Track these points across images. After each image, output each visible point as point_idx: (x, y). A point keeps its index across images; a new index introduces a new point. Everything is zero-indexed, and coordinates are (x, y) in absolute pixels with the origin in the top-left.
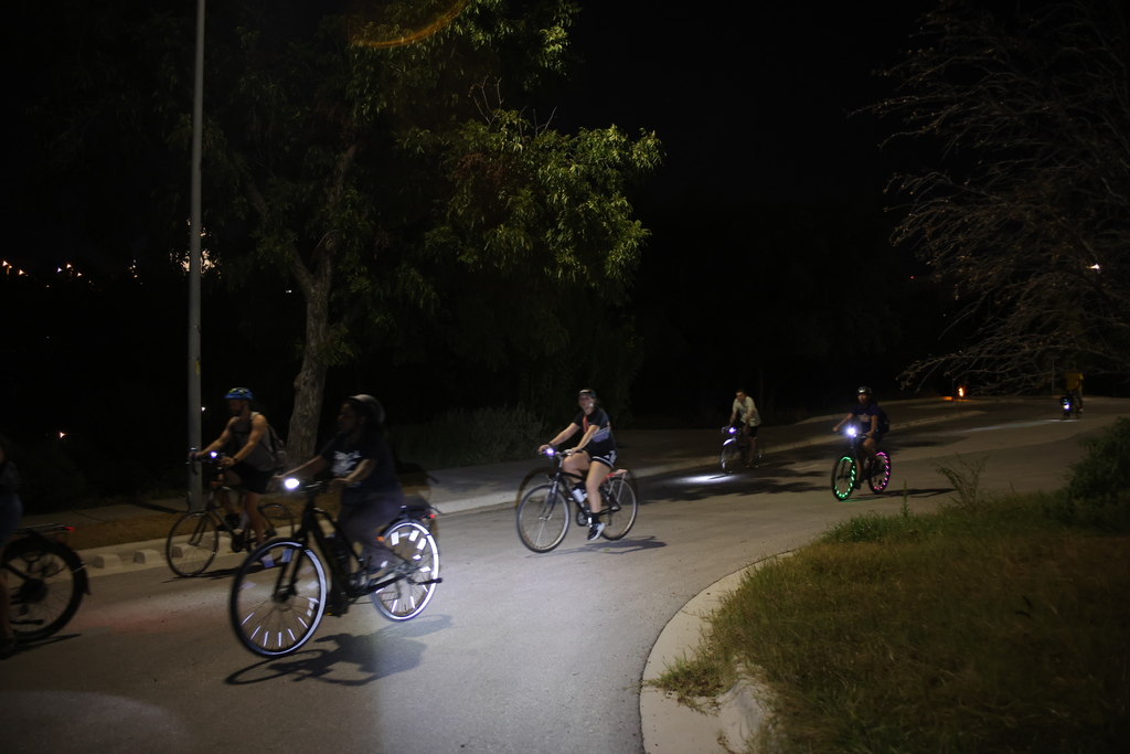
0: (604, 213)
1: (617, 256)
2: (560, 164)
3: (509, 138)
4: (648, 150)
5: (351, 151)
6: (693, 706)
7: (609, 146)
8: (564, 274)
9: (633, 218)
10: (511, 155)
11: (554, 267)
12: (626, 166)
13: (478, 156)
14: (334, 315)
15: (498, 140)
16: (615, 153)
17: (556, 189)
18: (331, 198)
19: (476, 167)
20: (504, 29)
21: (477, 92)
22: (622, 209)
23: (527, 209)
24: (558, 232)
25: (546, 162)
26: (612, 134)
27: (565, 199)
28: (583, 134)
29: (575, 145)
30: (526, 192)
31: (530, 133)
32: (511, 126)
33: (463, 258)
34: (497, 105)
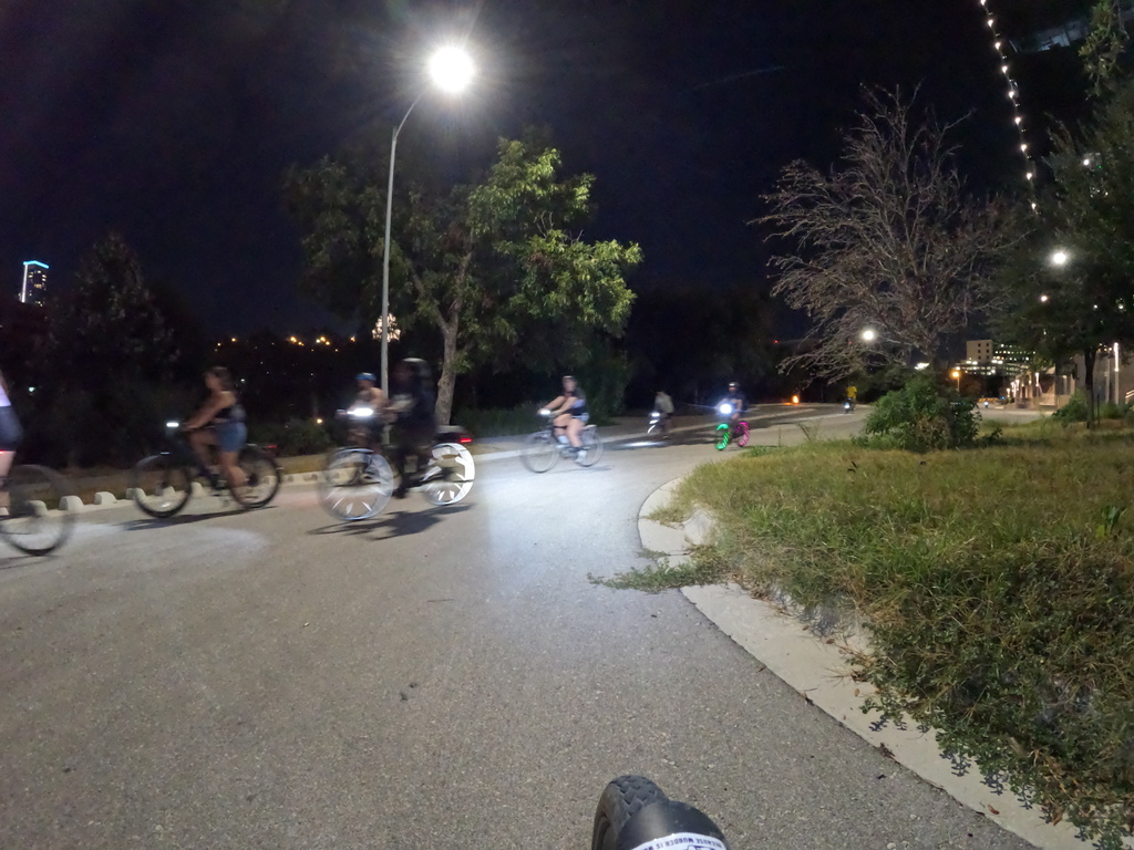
0: (611, 287)
1: (620, 308)
2: (585, 259)
3: (557, 245)
4: (634, 254)
5: (469, 255)
7: (612, 251)
8: (589, 319)
9: (627, 288)
10: (557, 254)
11: (582, 316)
12: (621, 263)
13: (539, 254)
14: (459, 346)
15: (550, 246)
16: (616, 254)
17: (583, 272)
18: (458, 281)
19: (538, 261)
20: (554, 188)
21: (539, 222)
22: (620, 284)
23: (567, 284)
24: (584, 296)
25: (577, 258)
26: (614, 244)
27: (588, 277)
28: (598, 245)
29: (593, 251)
30: (567, 274)
31: (568, 243)
32: (558, 239)
33: (531, 311)
34: (549, 228)
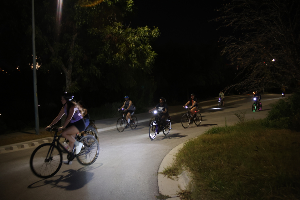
0: (145, 49)
1: (149, 60)
2: (132, 37)
4: (156, 32)
5: (76, 34)
6: (171, 178)
7: (145, 31)
8: (134, 66)
9: (152, 50)
10: (119, 34)
11: (132, 64)
12: (150, 37)
14: (73, 79)
16: (147, 33)
17: (131, 43)
18: (71, 48)
19: (110, 38)
22: (149, 48)
23: (124, 49)
24: (132, 55)
25: (129, 36)
26: (146, 28)
27: (134, 45)
28: (138, 28)
29: (136, 31)
30: (124, 44)
31: (124, 28)
32: (119, 27)
34: (115, 21)
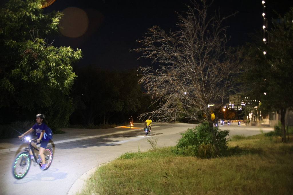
0: (65, 70)
1: (68, 81)
2: (53, 55)
3: (40, 46)
4: (78, 54)
8: (53, 85)
9: (73, 72)
10: (40, 51)
11: (50, 83)
12: (72, 58)
13: (30, 50)
15: (37, 46)
16: (69, 54)
17: (52, 62)
19: (29, 53)
20: (42, 16)
21: (32, 32)
22: (70, 69)
23: (43, 66)
24: (52, 73)
25: (50, 54)
26: (69, 49)
27: (54, 64)
28: (61, 48)
29: (59, 51)
30: (43, 62)
31: (46, 46)
32: (40, 43)
33: (23, 78)
34: (37, 37)
